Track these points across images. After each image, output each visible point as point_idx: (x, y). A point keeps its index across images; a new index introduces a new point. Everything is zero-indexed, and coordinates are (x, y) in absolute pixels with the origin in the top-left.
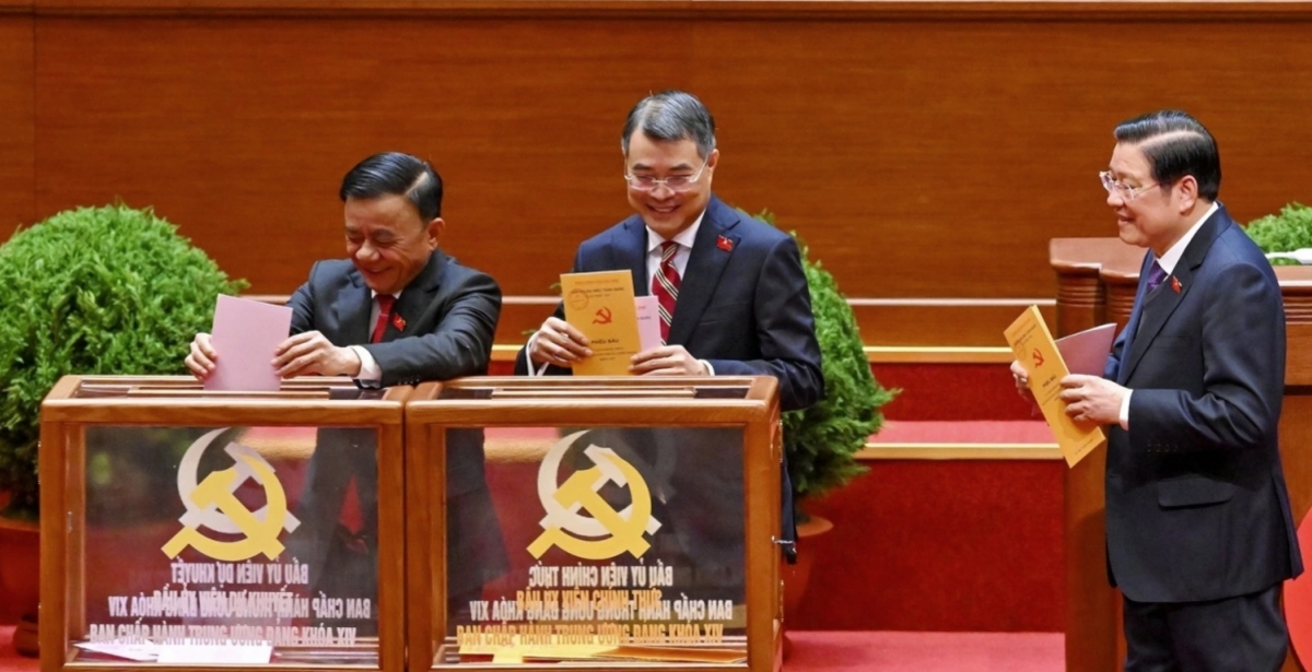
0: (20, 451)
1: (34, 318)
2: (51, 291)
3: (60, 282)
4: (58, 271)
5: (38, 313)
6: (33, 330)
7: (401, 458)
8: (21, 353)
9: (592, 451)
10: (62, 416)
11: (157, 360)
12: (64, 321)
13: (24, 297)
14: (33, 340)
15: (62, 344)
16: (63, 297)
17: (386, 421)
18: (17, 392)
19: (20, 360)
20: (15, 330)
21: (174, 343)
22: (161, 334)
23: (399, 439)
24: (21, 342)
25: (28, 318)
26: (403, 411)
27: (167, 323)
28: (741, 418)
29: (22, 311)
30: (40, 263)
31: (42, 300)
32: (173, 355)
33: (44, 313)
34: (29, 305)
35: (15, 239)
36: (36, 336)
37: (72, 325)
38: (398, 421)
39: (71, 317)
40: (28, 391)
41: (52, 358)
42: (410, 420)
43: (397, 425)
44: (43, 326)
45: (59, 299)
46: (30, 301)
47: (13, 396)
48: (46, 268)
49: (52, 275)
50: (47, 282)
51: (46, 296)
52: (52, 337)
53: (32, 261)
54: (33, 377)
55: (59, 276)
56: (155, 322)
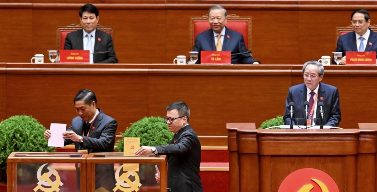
0: (3, 168)
1: (6, 139)
2: (10, 133)
3: (12, 132)
4: (11, 129)
5: (7, 138)
6: (5, 142)
7: (85, 170)
8: (3, 147)
10: (12, 161)
11: (33, 149)
12: (12, 140)
13: (4, 135)
14: (6, 144)
15: (12, 145)
16: (12, 135)
17: (82, 162)
18: (2, 155)
19: (3, 149)
20: (2, 142)
21: (36, 145)
22: (33, 143)
23: (85, 166)
24: (3, 145)
25: (4, 140)
26: (86, 160)
27: (35, 141)
29: (3, 138)
30: (7, 127)
31: (8, 136)
32: (36, 148)
33: (8, 138)
34: (5, 137)
35: (2, 122)
36: (6, 143)
37: (14, 141)
39: (14, 139)
40: (4, 155)
41: (10, 148)
43: (84, 163)
44: (8, 141)
45: (11, 135)
46: (5, 136)
47: (1, 156)
48: (9, 129)
49: (10, 130)
50: (9, 132)
51: (9, 135)
52: (10, 144)
53: (6, 127)
54: (6, 152)
55: (11, 130)
56: (32, 140)
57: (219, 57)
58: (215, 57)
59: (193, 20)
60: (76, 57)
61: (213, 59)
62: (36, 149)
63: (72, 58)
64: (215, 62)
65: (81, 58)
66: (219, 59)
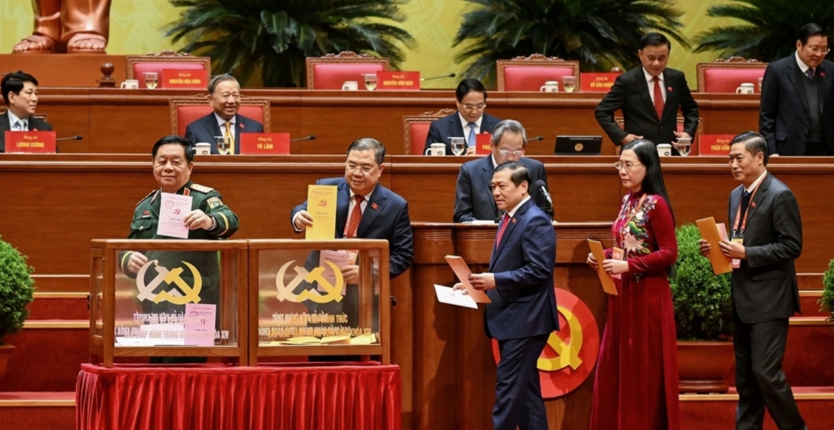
9: (297, 269)
11: (6, 281)
17: (241, 248)
21: (11, 275)
22: (6, 272)
23: (246, 255)
27: (7, 268)
28: (379, 246)
32: (11, 279)
38: (246, 248)
42: (251, 247)
56: (4, 268)
57: (270, 143)
58: (263, 143)
59: (176, 103)
60: (32, 143)
61: (260, 146)
62: (11, 282)
63: (26, 145)
64: (263, 150)
65: (41, 145)
66: (270, 146)
